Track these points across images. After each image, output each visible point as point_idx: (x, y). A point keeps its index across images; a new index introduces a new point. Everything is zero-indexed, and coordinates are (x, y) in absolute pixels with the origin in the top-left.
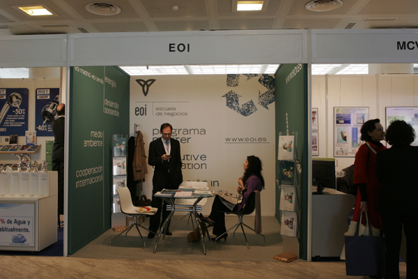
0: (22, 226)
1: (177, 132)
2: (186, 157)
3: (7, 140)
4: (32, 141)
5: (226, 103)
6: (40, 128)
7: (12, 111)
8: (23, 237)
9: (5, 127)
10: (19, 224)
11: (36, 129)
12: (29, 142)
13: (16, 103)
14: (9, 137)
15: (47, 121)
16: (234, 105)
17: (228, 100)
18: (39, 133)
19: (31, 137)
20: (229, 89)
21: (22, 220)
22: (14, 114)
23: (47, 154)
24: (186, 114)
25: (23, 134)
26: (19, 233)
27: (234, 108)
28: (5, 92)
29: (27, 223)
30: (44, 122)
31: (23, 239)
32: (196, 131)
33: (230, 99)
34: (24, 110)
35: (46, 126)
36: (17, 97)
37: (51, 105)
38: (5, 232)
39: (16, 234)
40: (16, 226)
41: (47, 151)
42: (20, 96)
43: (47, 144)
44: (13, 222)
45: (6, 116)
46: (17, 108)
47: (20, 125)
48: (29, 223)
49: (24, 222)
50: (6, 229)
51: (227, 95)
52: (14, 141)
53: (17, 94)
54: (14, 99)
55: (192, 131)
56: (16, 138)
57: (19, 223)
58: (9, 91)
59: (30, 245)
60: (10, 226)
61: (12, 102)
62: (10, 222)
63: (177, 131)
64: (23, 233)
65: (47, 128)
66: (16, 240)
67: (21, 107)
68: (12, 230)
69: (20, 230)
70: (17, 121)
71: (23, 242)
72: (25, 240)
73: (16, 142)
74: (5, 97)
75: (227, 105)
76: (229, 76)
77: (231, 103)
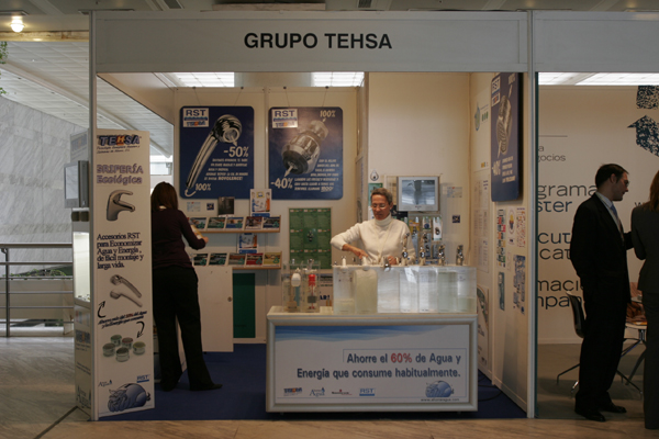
0: (445, 366)
1: (546, 192)
2: (563, 237)
3: (210, 207)
4: (264, 207)
5: (635, 138)
6: (278, 183)
7: (221, 150)
8: (448, 386)
9: (207, 182)
10: (439, 363)
11: (271, 186)
12: (257, 209)
13: (230, 135)
14: (215, 202)
15: (292, 170)
16: (651, 143)
17: (639, 133)
18: (278, 194)
19: (264, 200)
20: (642, 113)
21: (445, 354)
22: (227, 156)
23: (291, 235)
24: (563, 158)
25: (246, 196)
26: (439, 378)
27: (650, 147)
28: (206, 114)
29: (455, 360)
30: (287, 173)
31: (447, 390)
32: (582, 190)
33: (642, 132)
34: (246, 149)
35: (291, 180)
36: (232, 125)
37: (300, 140)
38: (413, 379)
39: (433, 380)
40: (434, 366)
41: (291, 228)
42: (236, 122)
43: (291, 214)
44: (428, 358)
45: (209, 161)
46: (232, 144)
47: (237, 177)
48: (458, 359)
49: (450, 359)
50: (412, 373)
51: (637, 123)
52: (228, 208)
53: (232, 118)
54: (226, 128)
55: (574, 190)
56: (232, 203)
57: (440, 360)
58: (216, 112)
59: (461, 400)
60: (421, 367)
61: (221, 133)
62: (421, 359)
63: (547, 189)
64: (447, 379)
65: (293, 183)
66: (434, 392)
67: (241, 142)
68: (426, 374)
69: (441, 373)
70: (233, 170)
71: (448, 395)
72: (452, 392)
73: (231, 211)
74: (207, 124)
75: (638, 143)
76: (641, 88)
77: (645, 139)
